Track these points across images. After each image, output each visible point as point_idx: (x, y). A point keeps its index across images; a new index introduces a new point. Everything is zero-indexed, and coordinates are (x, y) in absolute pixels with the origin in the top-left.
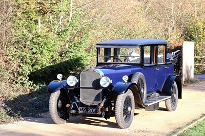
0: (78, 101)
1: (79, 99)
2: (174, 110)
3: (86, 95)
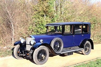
0: (26, 50)
1: (26, 49)
2: (86, 55)
3: (28, 48)
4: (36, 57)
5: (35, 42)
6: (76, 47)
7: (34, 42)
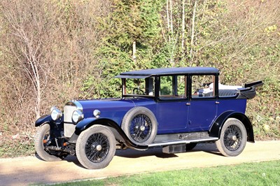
1: (63, 135)
3: (68, 131)
4: (83, 150)
5: (83, 117)
6: (198, 134)
7: (79, 115)
